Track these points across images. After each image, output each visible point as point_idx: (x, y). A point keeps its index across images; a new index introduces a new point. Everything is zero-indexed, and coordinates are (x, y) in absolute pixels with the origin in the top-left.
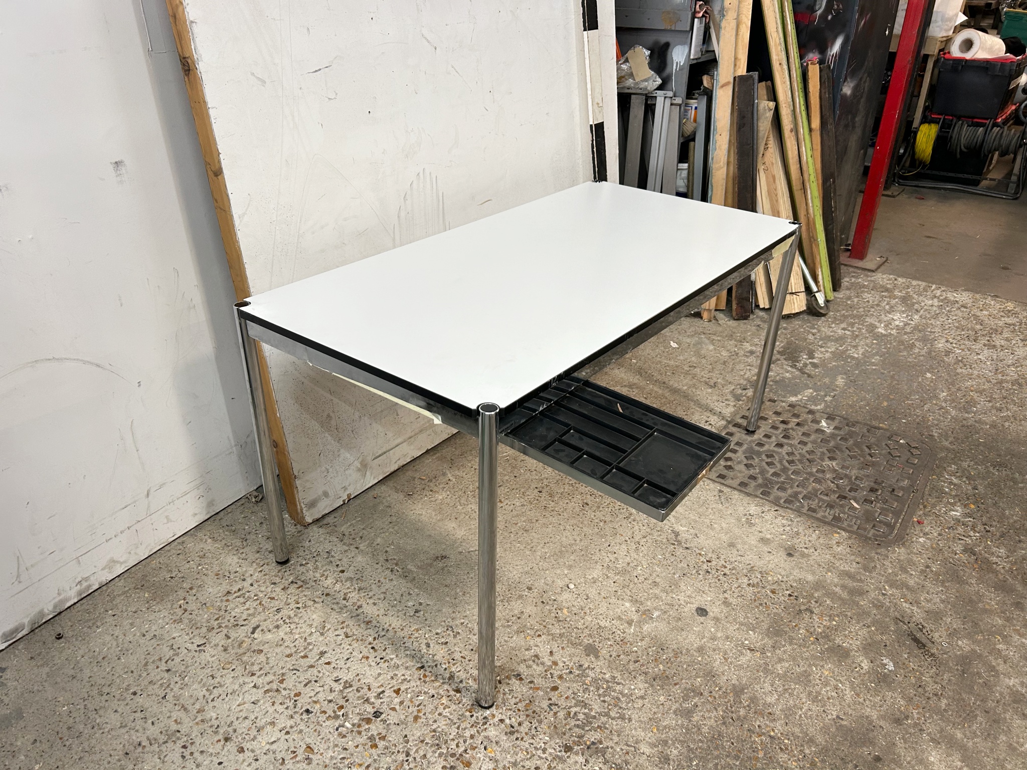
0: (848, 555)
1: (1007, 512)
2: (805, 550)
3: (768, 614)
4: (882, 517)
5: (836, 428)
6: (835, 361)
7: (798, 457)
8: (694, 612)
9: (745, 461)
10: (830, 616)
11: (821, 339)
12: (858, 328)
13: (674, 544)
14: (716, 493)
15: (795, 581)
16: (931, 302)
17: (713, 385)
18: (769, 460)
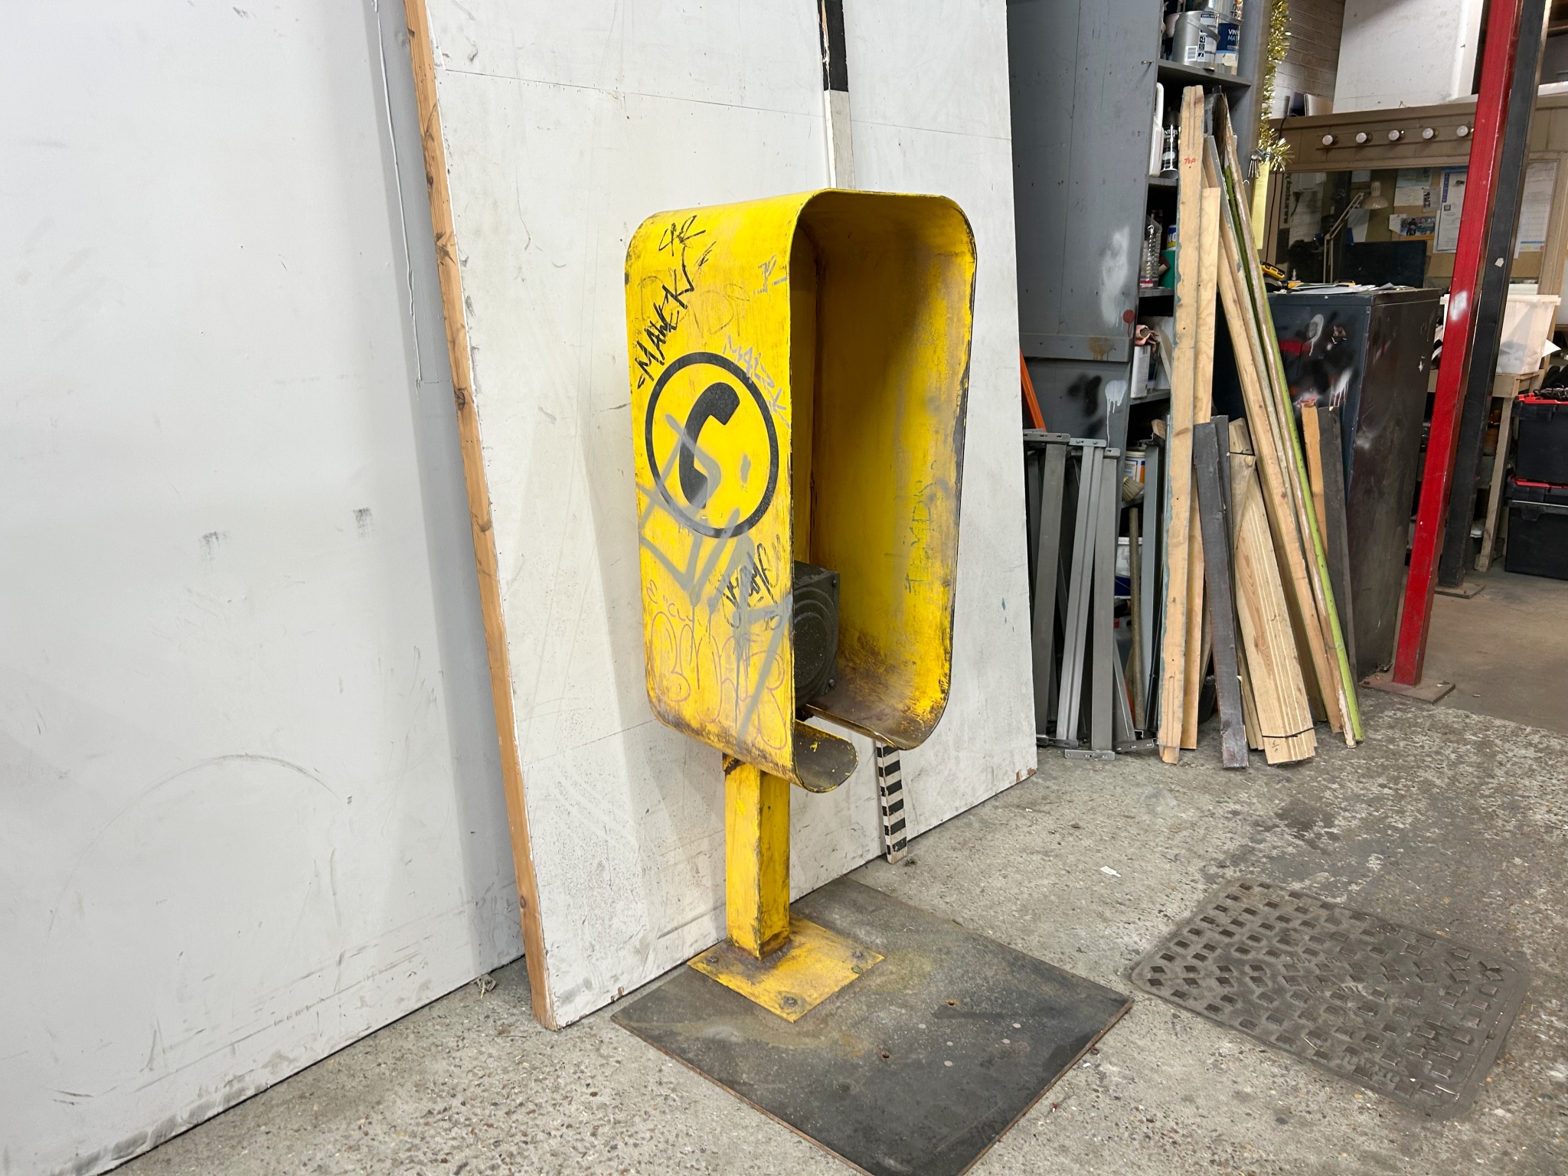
0: (1377, 1129)
2: (1307, 1116)
4: (1434, 1073)
5: (1365, 932)
6: (1366, 833)
7: (1302, 973)
9: (1218, 973)
11: (1345, 799)
12: (1404, 786)
13: (1097, 1091)
14: (1168, 1018)
15: (1288, 1162)
16: (1524, 751)
17: (1173, 857)
18: (1256, 974)
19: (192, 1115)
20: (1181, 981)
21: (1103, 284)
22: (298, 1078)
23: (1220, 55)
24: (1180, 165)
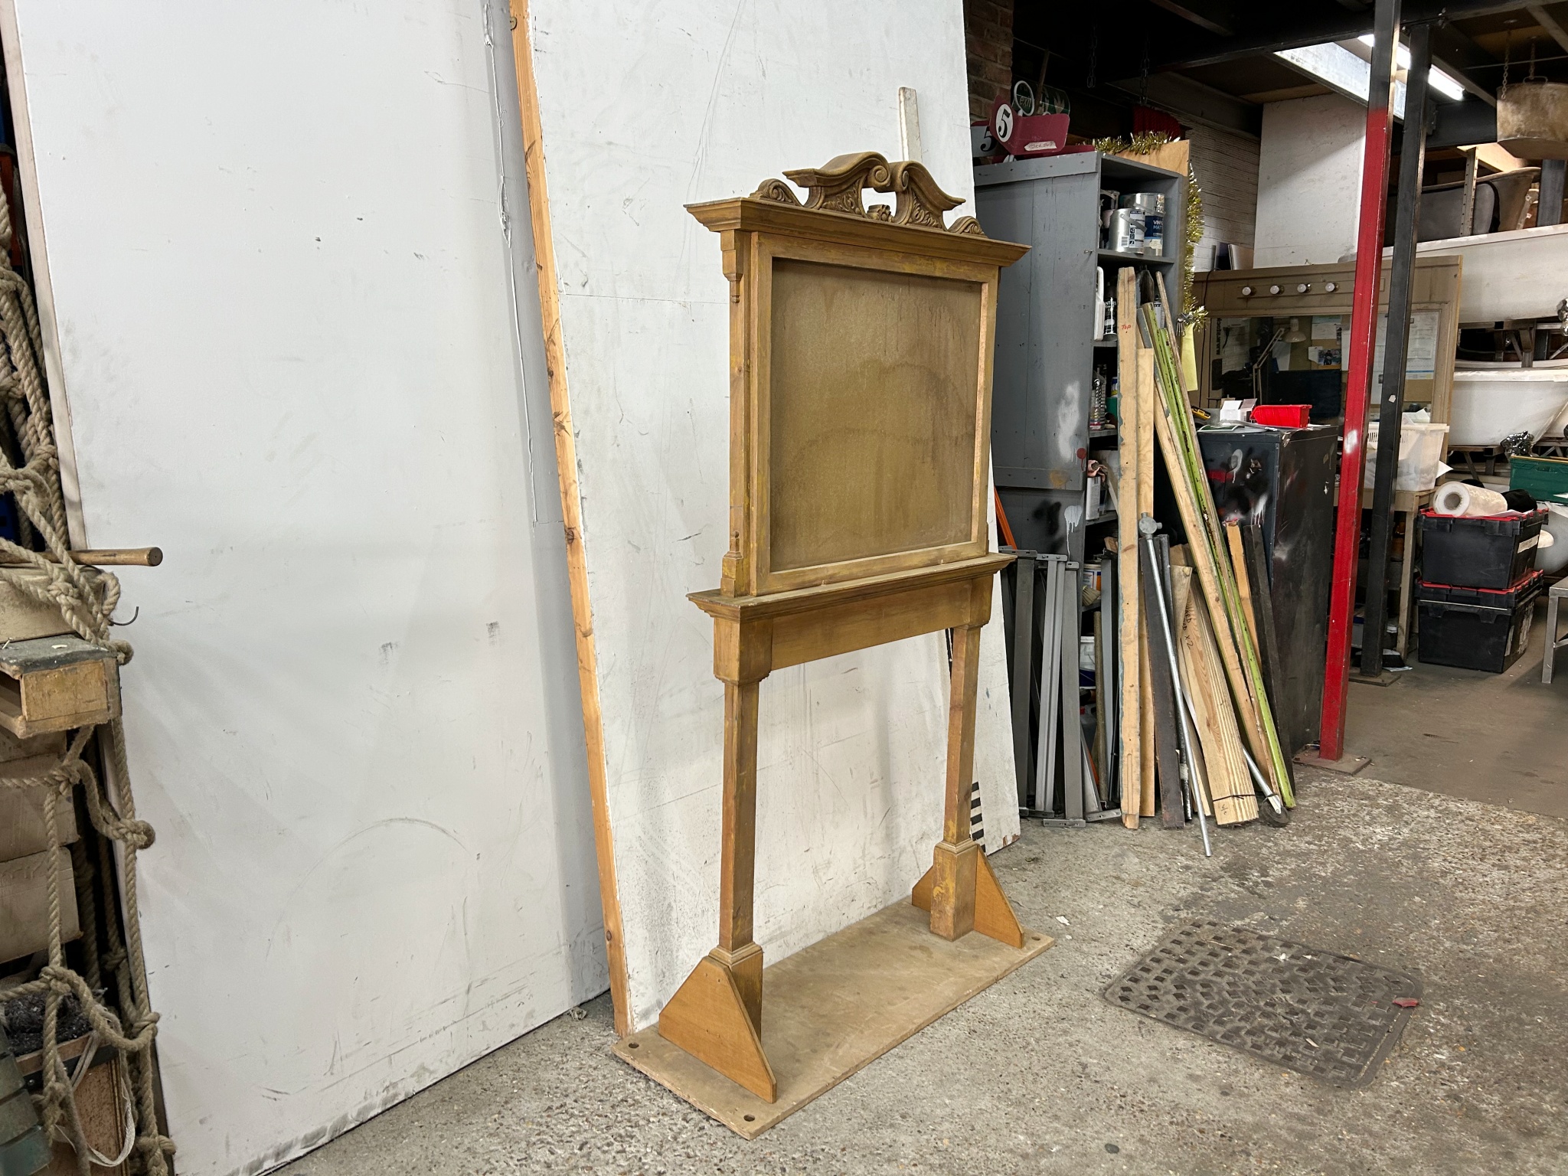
0: (1299, 1097)
1: (1507, 1057)
2: (1245, 1090)
3: (1194, 1155)
4: (1345, 1059)
5: (1292, 957)
6: (1295, 880)
7: (1242, 988)
8: (1102, 1147)
9: (1175, 990)
10: (1271, 1159)
11: (1278, 854)
12: (1327, 842)
13: (1081, 1077)
14: (1136, 1024)
15: (1231, 1121)
16: (1426, 813)
17: (1136, 903)
18: (1205, 990)
19: (359, 1114)
20: (1145, 997)
21: (1059, 427)
22: (436, 1087)
23: (1147, 241)
24: (1119, 330)
